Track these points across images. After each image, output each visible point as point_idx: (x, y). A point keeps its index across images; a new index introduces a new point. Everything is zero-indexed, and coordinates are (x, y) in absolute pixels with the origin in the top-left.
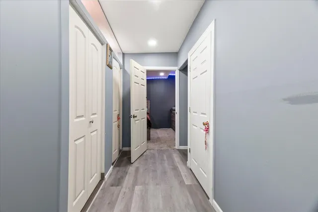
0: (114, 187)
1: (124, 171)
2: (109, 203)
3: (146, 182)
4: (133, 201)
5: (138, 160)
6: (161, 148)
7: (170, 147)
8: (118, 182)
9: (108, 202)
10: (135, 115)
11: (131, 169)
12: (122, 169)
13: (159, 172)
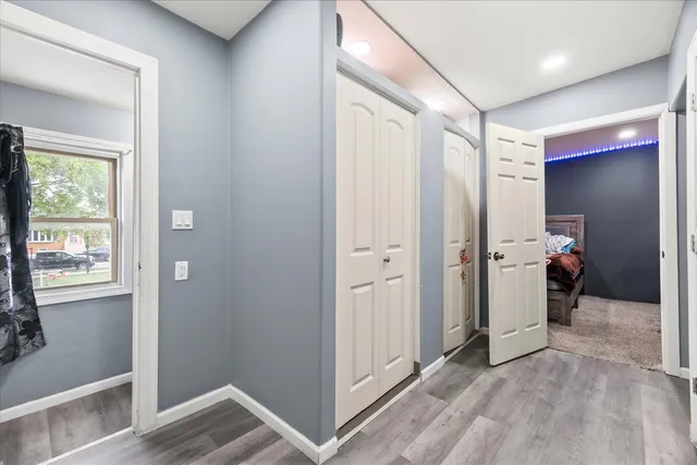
0: (434, 399)
1: (468, 377)
2: (413, 421)
3: (510, 420)
4: (462, 441)
5: (510, 364)
6: (602, 353)
7: (638, 360)
8: (444, 391)
9: (412, 418)
10: (500, 254)
11: (485, 378)
12: (464, 370)
13: (559, 412)
